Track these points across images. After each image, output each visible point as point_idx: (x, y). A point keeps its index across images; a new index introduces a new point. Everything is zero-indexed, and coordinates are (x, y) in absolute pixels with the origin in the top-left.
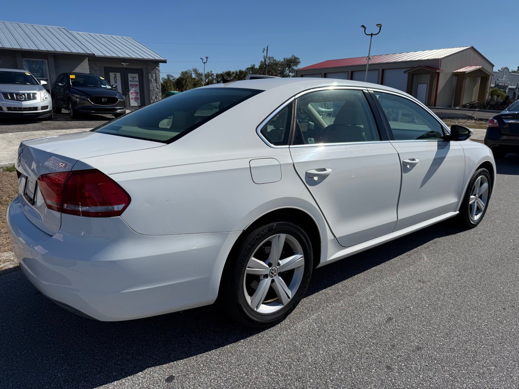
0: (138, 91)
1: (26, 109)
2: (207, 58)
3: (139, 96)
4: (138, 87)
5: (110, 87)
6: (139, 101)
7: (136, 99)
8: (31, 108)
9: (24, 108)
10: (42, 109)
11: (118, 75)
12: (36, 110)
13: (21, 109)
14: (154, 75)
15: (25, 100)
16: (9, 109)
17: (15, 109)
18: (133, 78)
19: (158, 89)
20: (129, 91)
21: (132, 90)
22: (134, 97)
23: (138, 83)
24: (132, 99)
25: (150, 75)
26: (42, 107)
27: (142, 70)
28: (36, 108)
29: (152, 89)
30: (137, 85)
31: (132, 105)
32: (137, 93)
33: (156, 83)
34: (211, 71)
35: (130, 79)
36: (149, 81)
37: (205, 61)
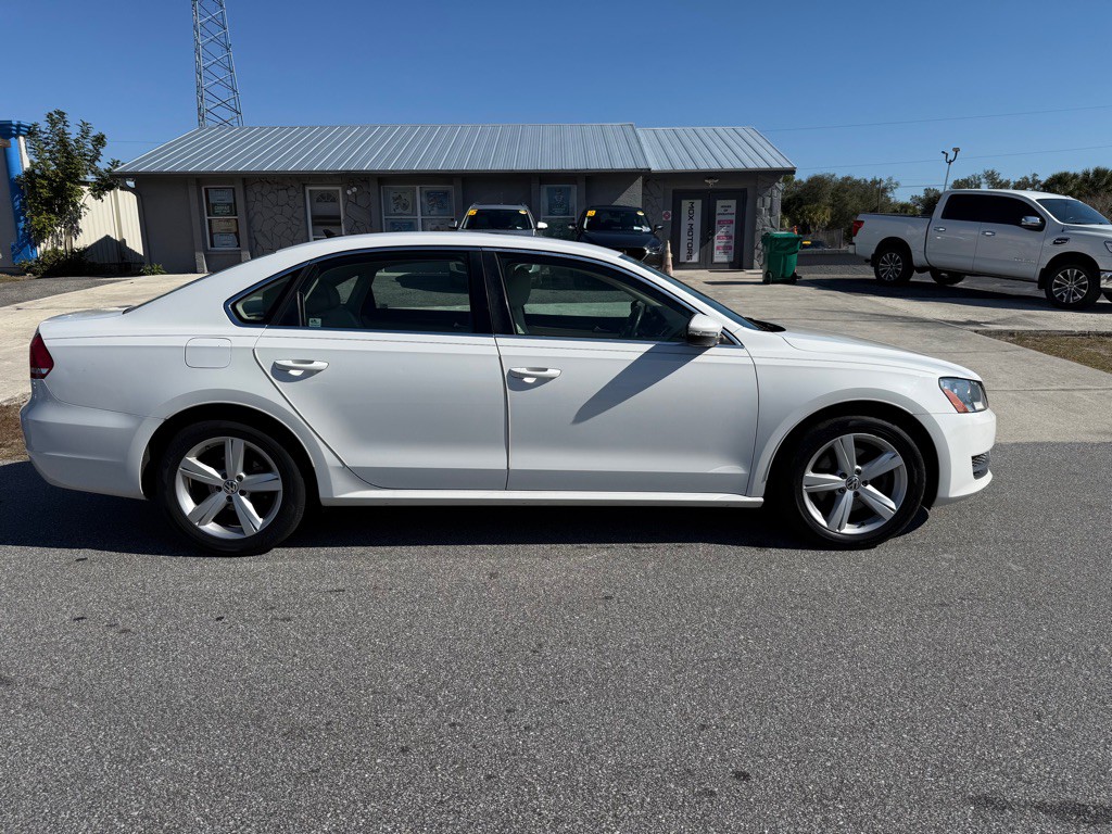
0: (732, 232)
2: (956, 150)
3: (732, 244)
4: (733, 225)
5: (648, 229)
6: (732, 252)
7: (726, 249)
11: (698, 204)
14: (768, 200)
18: (726, 208)
19: (772, 226)
20: (713, 234)
21: (721, 232)
22: (722, 244)
23: (733, 218)
24: (718, 248)
25: (759, 201)
27: (744, 191)
29: (761, 228)
30: (731, 222)
31: (716, 260)
32: (731, 237)
33: (771, 215)
34: (1035, 175)
35: (719, 210)
36: (756, 212)
37: (951, 157)
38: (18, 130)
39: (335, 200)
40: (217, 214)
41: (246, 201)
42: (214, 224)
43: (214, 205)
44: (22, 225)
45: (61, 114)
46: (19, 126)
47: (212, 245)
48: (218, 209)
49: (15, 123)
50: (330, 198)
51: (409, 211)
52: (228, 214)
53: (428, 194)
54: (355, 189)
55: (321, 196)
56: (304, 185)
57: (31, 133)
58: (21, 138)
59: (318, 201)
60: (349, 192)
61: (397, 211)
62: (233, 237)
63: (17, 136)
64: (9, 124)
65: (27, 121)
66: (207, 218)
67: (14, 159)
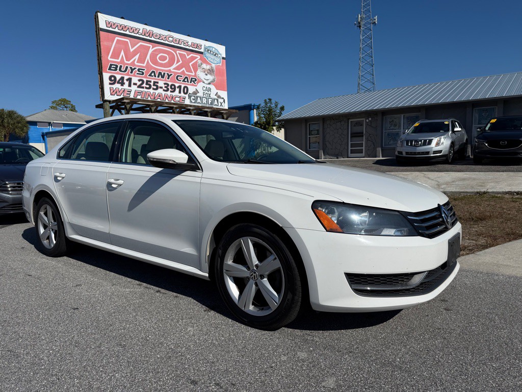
1: (419, 153)
8: (424, 152)
9: (418, 153)
10: (433, 154)
12: (428, 154)
13: (415, 154)
15: (421, 146)
16: (407, 153)
17: (411, 153)
26: (434, 152)
28: (428, 153)
38: (254, 107)
39: (362, 125)
40: (312, 135)
41: (323, 129)
42: (311, 139)
43: (312, 131)
44: (251, 143)
45: (270, 100)
46: (254, 105)
47: (310, 148)
48: (313, 133)
49: (253, 104)
50: (360, 124)
51: (397, 127)
52: (316, 135)
53: (408, 118)
54: (370, 119)
55: (356, 123)
56: (348, 119)
57: (258, 108)
58: (255, 110)
59: (354, 126)
60: (367, 121)
61: (391, 128)
62: (317, 144)
63: (253, 109)
64: (251, 105)
65: (257, 104)
66: (308, 136)
67: (252, 118)
